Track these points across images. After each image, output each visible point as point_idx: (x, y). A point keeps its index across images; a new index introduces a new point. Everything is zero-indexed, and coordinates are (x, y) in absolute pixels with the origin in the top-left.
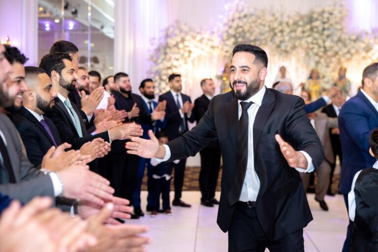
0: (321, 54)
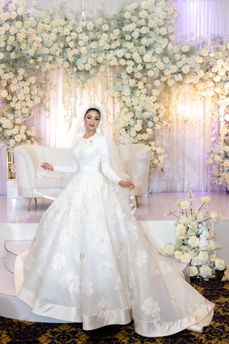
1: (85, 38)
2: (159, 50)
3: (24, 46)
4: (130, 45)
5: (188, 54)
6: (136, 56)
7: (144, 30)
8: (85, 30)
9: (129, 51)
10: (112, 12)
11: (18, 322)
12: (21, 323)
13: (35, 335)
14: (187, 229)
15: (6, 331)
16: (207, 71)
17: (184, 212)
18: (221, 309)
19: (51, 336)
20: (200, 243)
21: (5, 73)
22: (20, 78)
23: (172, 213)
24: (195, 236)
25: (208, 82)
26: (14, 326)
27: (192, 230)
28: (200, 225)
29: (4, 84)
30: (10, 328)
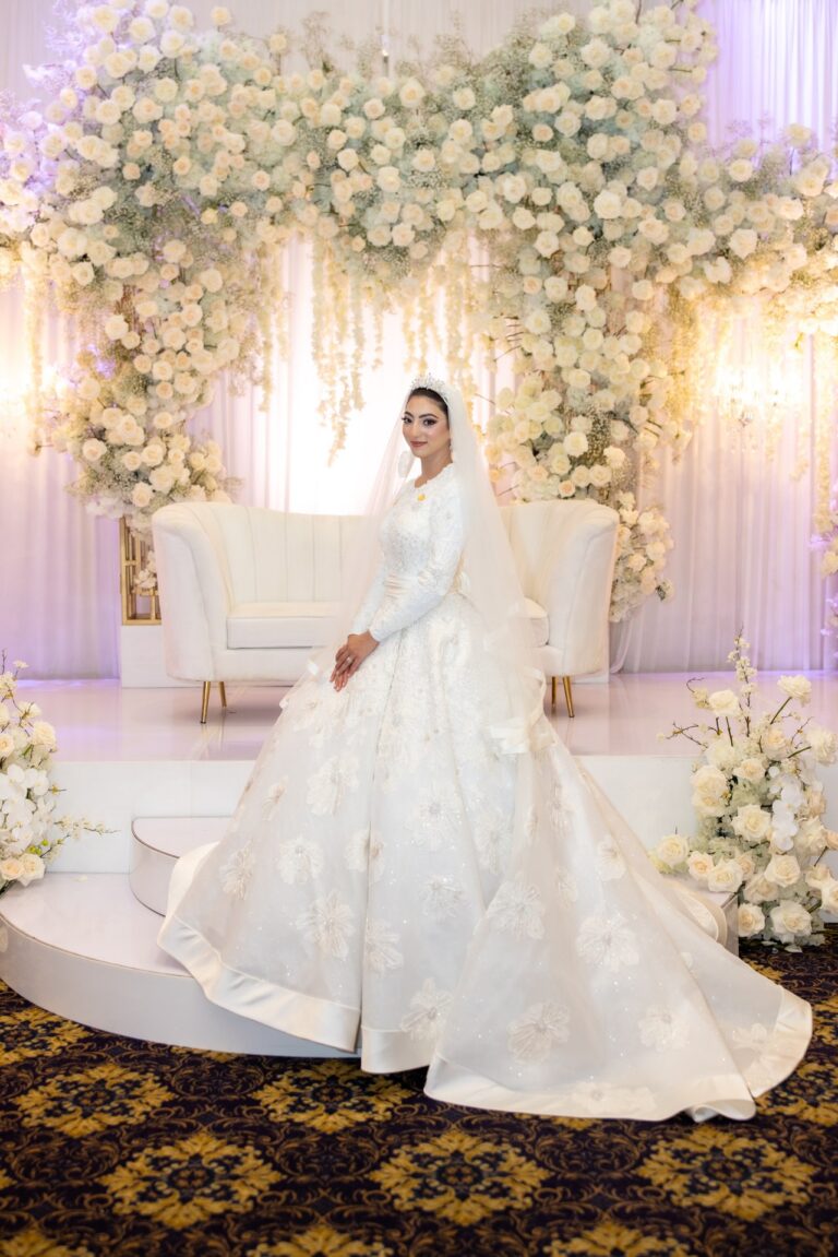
0: (580, 264)
1: (393, 135)
2: (649, 178)
3: (183, 165)
4: (549, 162)
5: (750, 189)
6: (569, 196)
7: (598, 109)
8: (395, 108)
9: (543, 181)
10: (487, 42)
11: (190, 1053)
12: (200, 1055)
13: (245, 1086)
14: (732, 782)
15: (156, 1073)
16: (821, 246)
17: (723, 727)
18: (829, 1028)
19: (292, 1089)
20: (773, 829)
21: (118, 255)
22: (170, 273)
23: (681, 731)
24: (758, 806)
25: (823, 284)
26: (179, 1064)
27: (748, 786)
28: (774, 771)
29: (114, 295)
30: (166, 1068)
